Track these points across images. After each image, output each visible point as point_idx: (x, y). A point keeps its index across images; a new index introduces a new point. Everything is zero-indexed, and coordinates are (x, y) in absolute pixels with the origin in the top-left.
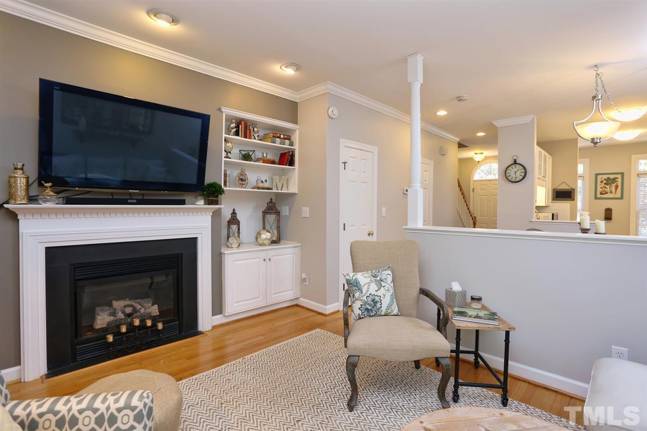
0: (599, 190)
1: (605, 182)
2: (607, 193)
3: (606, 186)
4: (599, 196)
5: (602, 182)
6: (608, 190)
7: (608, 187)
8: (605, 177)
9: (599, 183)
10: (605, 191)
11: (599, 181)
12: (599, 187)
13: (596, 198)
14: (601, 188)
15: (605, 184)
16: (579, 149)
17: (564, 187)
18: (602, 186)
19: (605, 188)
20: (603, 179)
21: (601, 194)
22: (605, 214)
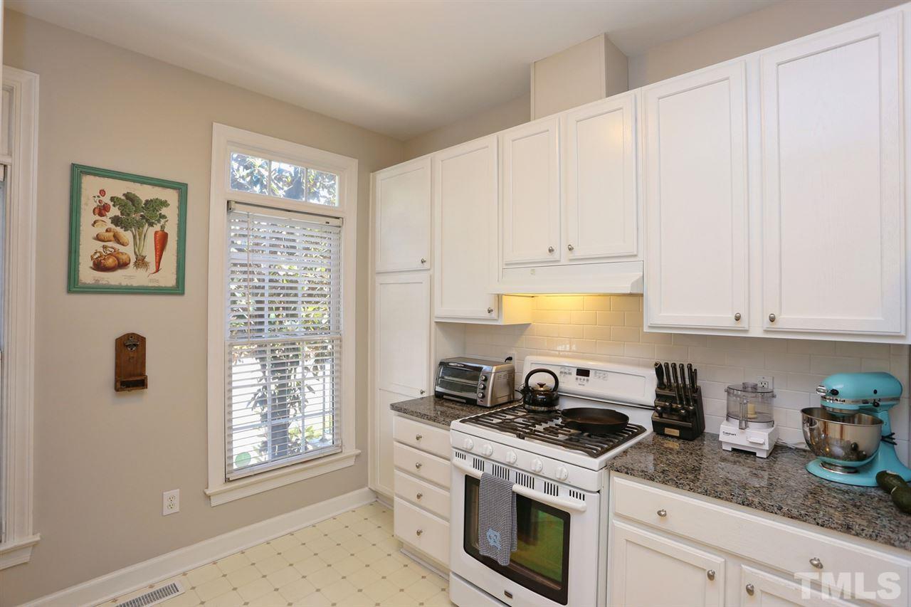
0: (89, 248)
1: (115, 211)
2: (122, 265)
3: (118, 229)
4: (87, 274)
5: (102, 210)
6: (128, 251)
7: (127, 236)
8: (118, 189)
9: (87, 216)
10: (115, 254)
11: (88, 204)
12: (87, 233)
13: (74, 285)
14: (98, 238)
15: (116, 221)
18: (101, 229)
19: (117, 239)
20: (106, 200)
21: (99, 266)
22: (117, 374)
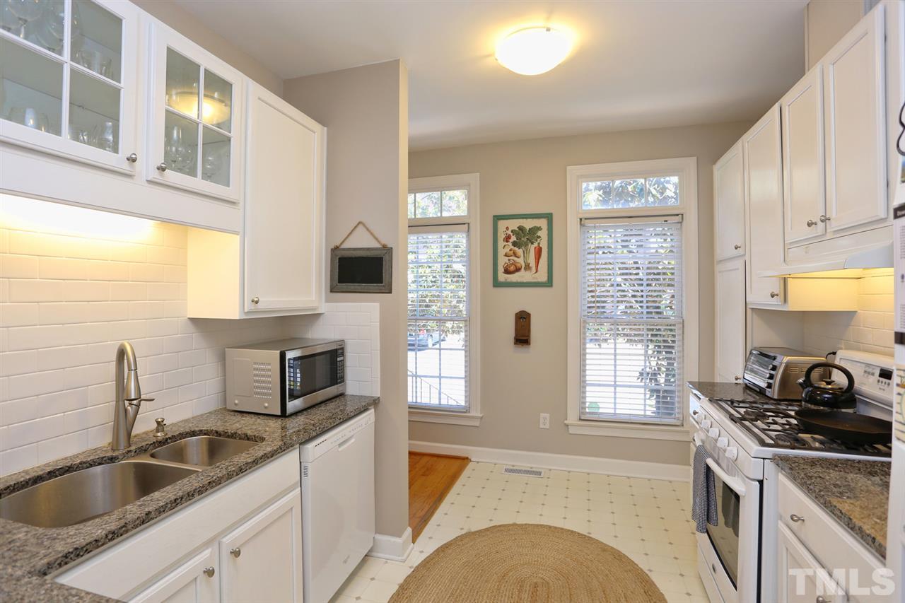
0: (502, 261)
1: (514, 238)
2: (518, 270)
3: (516, 249)
5: (507, 239)
6: (521, 261)
7: (520, 252)
8: (514, 225)
9: (501, 243)
10: (514, 264)
11: (501, 236)
12: (501, 252)
14: (506, 255)
15: (514, 244)
16: (414, 154)
17: (361, 242)
18: (507, 250)
19: (515, 254)
20: (509, 232)
21: (507, 272)
22: (516, 330)
